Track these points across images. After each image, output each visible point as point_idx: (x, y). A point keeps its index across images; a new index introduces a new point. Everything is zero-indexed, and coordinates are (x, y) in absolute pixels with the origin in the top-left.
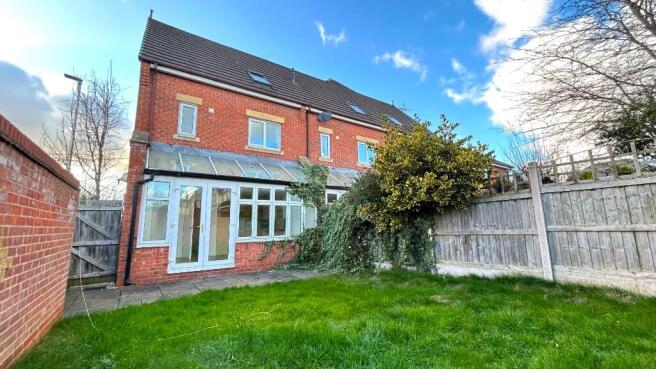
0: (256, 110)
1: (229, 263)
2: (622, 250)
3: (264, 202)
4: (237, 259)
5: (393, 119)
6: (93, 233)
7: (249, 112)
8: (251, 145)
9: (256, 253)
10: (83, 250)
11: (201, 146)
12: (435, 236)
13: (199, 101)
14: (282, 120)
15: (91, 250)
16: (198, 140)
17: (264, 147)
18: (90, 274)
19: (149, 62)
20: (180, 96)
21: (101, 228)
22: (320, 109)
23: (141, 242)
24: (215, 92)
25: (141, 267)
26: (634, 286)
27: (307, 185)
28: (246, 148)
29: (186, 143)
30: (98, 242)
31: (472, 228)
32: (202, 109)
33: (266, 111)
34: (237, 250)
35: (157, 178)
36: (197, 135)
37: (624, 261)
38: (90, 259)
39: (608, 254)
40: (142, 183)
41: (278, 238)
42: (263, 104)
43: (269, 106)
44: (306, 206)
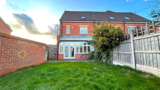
0: (81, 25)
1: (74, 58)
2: (156, 60)
3: (85, 46)
4: (76, 57)
5: (126, 18)
6: (54, 52)
7: (80, 26)
8: (81, 33)
9: (80, 56)
10: (53, 54)
11: (71, 35)
12: (112, 54)
13: (70, 26)
14: (88, 26)
15: (54, 54)
16: (70, 34)
17: (83, 33)
18: (54, 58)
19: (61, 21)
20: (66, 26)
21: (55, 51)
22: (98, 21)
23: (59, 53)
24: (73, 23)
25: (60, 57)
26: (158, 74)
27: (91, 41)
28: (80, 34)
29: (68, 34)
30: (54, 53)
31: (119, 51)
32: (70, 27)
33: (84, 25)
34: (76, 55)
35: (61, 42)
36: (70, 33)
37: (156, 64)
38: (53, 55)
39: (151, 61)
40: (59, 43)
41: (85, 53)
42: (83, 23)
43: (84, 23)
44: (91, 46)
